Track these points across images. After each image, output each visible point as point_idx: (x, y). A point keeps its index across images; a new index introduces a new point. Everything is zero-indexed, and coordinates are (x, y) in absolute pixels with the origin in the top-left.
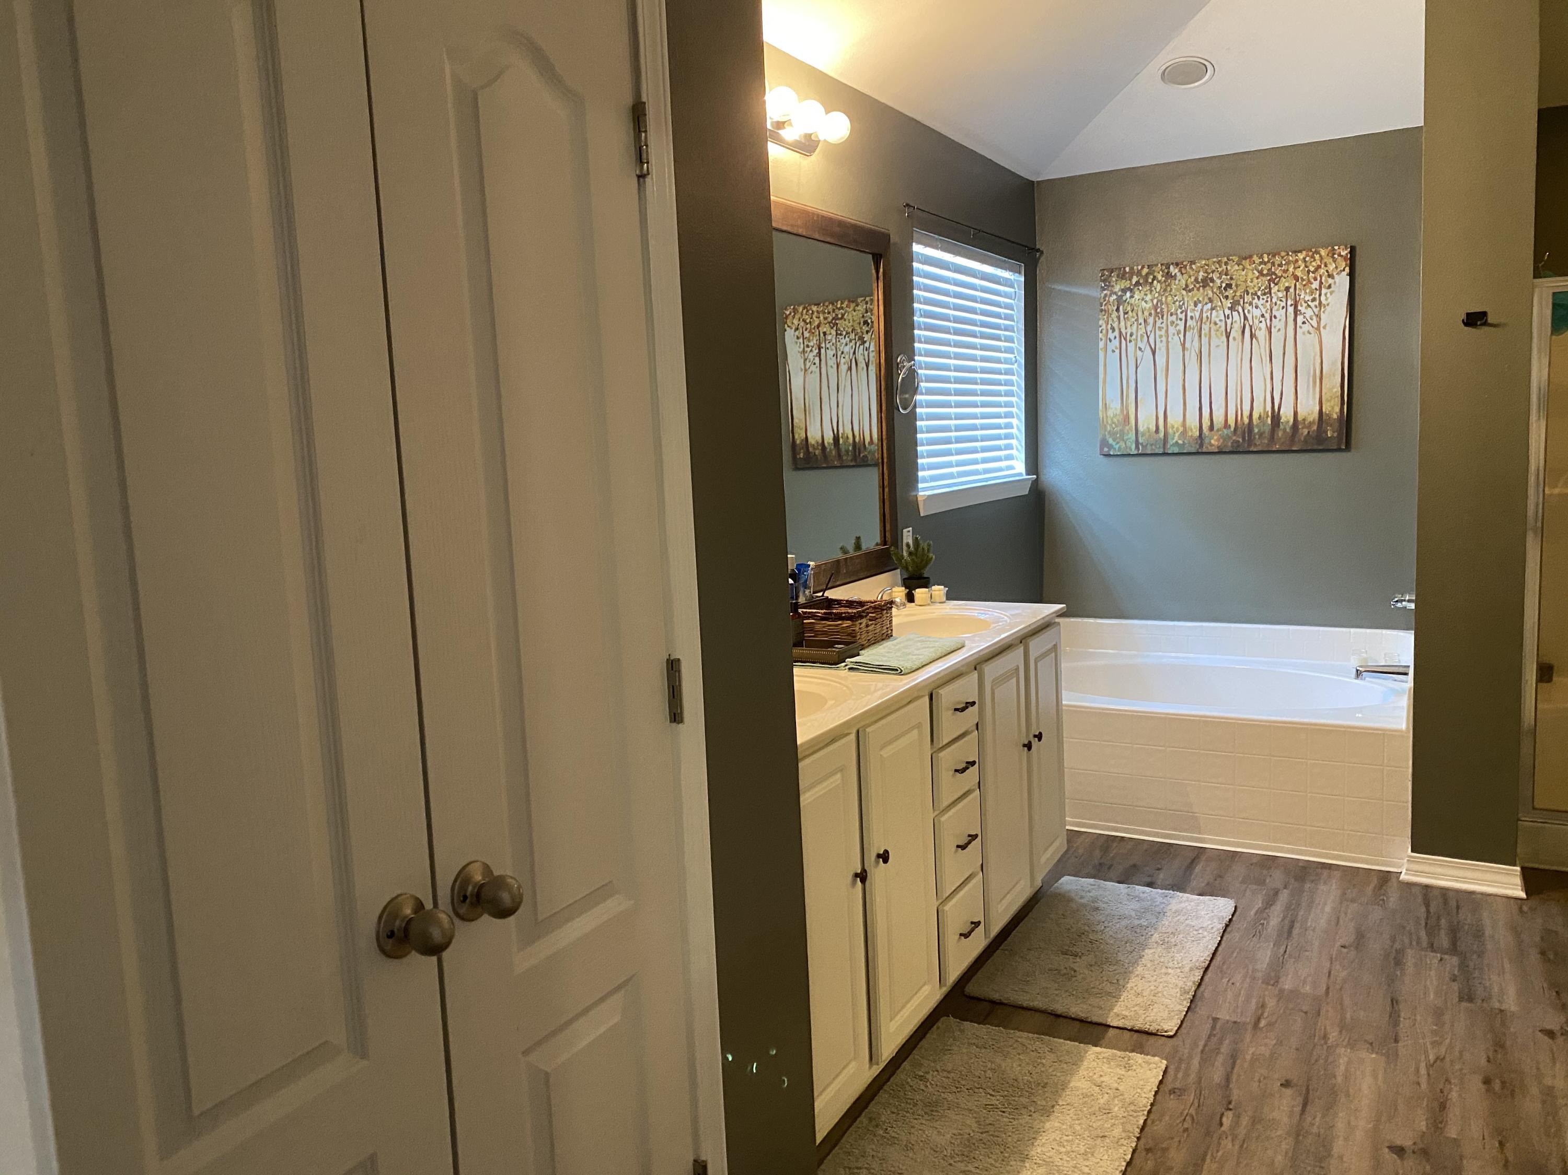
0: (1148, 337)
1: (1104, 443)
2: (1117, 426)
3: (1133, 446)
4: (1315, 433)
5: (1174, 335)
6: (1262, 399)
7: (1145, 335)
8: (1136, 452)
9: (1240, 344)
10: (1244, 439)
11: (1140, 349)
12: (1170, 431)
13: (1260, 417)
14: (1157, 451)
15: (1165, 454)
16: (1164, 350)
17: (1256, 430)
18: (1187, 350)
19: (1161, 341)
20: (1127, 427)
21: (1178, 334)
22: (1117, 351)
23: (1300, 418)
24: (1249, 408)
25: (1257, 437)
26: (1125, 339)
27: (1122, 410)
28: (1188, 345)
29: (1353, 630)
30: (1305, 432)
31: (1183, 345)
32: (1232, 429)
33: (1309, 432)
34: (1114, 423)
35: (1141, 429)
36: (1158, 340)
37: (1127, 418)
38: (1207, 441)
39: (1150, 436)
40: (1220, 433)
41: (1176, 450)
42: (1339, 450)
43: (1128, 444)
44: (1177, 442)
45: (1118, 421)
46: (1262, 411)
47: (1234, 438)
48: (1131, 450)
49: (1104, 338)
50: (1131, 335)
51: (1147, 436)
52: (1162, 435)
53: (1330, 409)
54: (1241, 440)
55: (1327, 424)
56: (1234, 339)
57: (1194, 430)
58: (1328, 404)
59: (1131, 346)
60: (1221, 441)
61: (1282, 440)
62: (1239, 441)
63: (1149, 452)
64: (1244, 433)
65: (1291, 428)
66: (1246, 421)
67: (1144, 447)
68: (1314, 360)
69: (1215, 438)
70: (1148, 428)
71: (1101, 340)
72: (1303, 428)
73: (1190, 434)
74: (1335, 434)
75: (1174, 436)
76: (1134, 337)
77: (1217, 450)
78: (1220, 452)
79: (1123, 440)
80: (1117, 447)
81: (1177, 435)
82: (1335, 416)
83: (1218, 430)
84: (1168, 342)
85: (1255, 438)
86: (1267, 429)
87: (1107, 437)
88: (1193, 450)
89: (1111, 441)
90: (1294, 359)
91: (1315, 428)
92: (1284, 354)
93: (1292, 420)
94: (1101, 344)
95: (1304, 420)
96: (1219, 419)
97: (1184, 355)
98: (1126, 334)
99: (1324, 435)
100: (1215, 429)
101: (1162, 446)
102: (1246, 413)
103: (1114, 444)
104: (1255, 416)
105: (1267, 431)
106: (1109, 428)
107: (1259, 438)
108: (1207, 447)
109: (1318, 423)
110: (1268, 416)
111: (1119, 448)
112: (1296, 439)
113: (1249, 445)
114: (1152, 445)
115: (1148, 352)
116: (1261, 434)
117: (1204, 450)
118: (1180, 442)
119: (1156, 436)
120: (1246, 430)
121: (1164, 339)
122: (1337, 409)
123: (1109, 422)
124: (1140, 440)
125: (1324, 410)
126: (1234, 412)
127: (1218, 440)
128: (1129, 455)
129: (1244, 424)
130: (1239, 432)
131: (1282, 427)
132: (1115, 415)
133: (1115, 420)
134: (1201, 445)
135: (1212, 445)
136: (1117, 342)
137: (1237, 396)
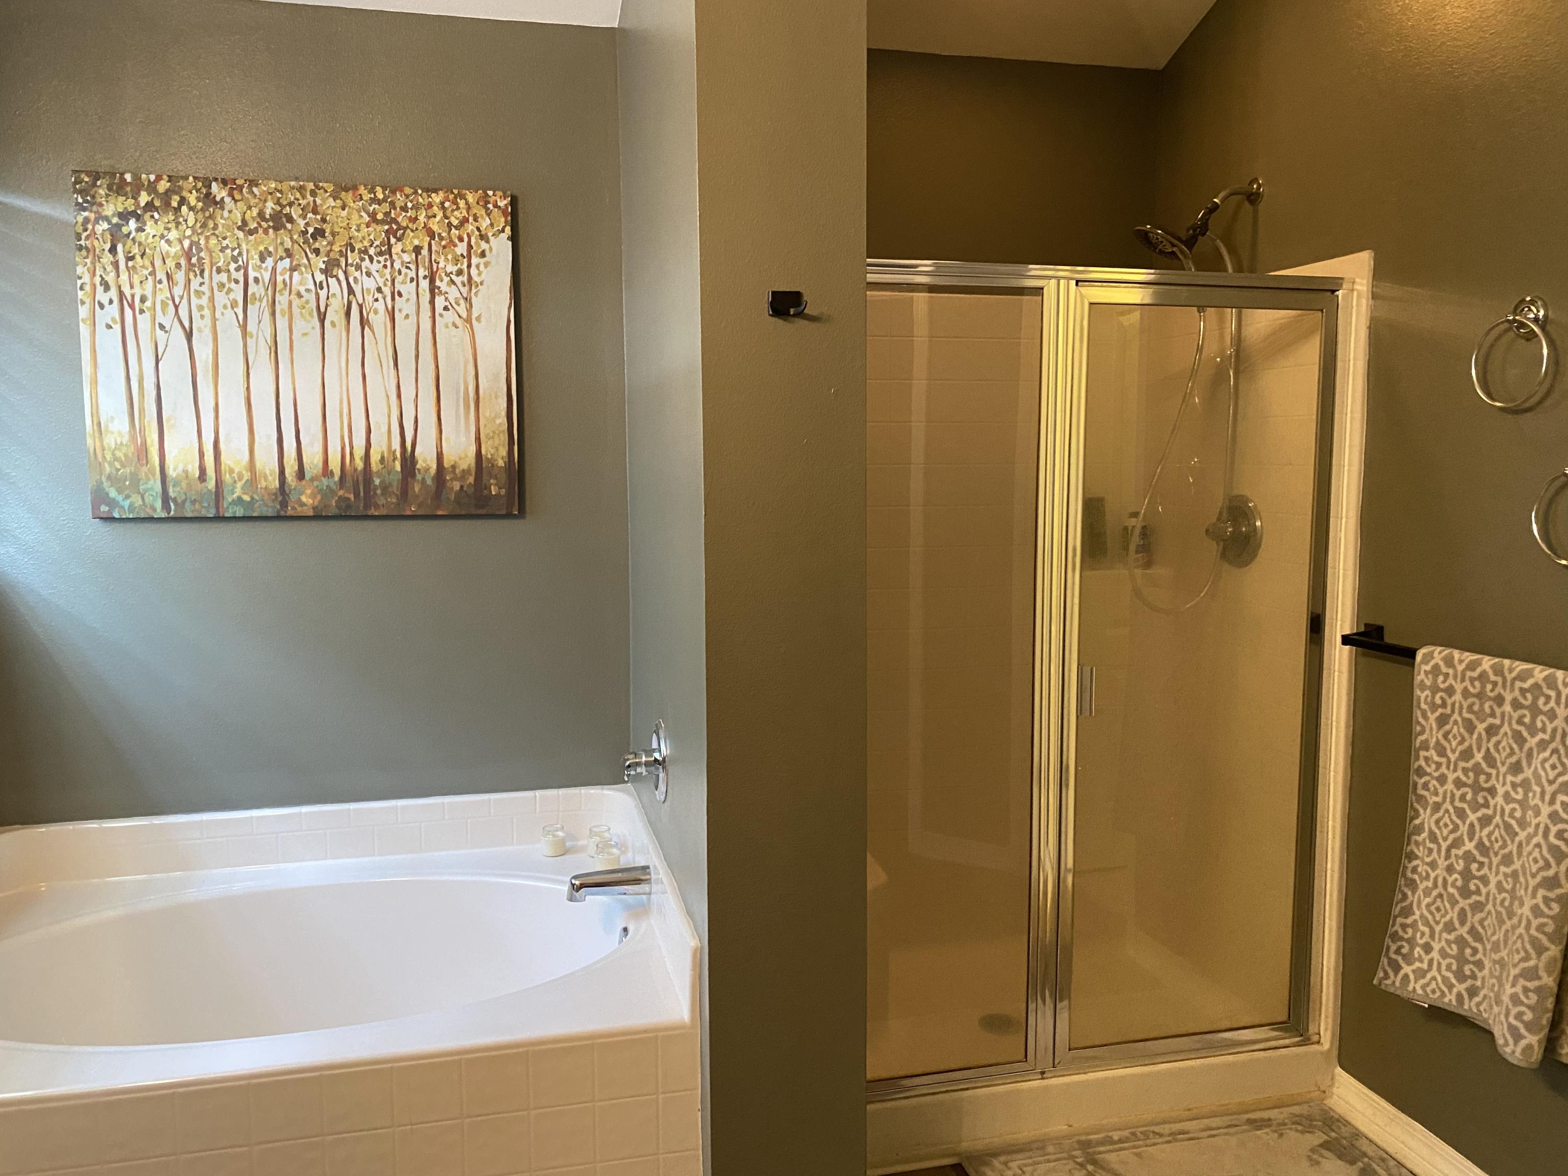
0: (176, 307)
1: (99, 497)
2: (123, 466)
3: (159, 504)
4: (473, 489)
5: (225, 307)
6: (385, 429)
7: (170, 302)
8: (164, 515)
9: (344, 334)
10: (357, 495)
11: (162, 327)
12: (227, 478)
13: (382, 460)
14: (204, 513)
15: (219, 518)
16: (208, 332)
17: (377, 481)
18: (252, 337)
19: (202, 317)
20: (145, 469)
21: (232, 308)
22: (117, 328)
23: (446, 464)
24: (363, 443)
25: (379, 492)
26: (132, 306)
27: (133, 437)
28: (251, 327)
29: (538, 793)
30: (457, 486)
31: (244, 327)
32: (337, 478)
33: (462, 487)
34: (116, 459)
35: (171, 472)
36: (195, 314)
37: (142, 452)
38: (293, 497)
39: (189, 485)
40: (316, 483)
41: (240, 512)
42: (509, 516)
43: (149, 499)
44: (239, 498)
45: (126, 455)
46: (385, 449)
47: (341, 493)
48: (155, 510)
49: (87, 301)
50: (143, 299)
51: (184, 485)
52: (211, 484)
53: (492, 451)
54: (352, 496)
55: (491, 476)
56: (333, 324)
57: (270, 478)
58: (490, 442)
59: (144, 321)
60: (319, 497)
61: (421, 499)
62: (349, 499)
63: (189, 515)
64: (356, 484)
65: (433, 479)
66: (360, 465)
67: (180, 505)
68: (465, 370)
69: (309, 492)
70: (186, 472)
71: (83, 303)
72: (451, 479)
73: (264, 484)
74: (503, 492)
75: (234, 487)
76: (148, 304)
77: (311, 513)
78: (318, 516)
79: (139, 493)
80: (126, 504)
81: (239, 485)
82: (501, 463)
83: (312, 479)
84: (214, 319)
85: (375, 493)
86: (395, 480)
87: (106, 485)
88: (270, 512)
89: (113, 493)
90: (433, 366)
91: (471, 480)
92: (417, 357)
93: (434, 466)
94: (83, 312)
95: (454, 467)
96: (313, 458)
97: (245, 346)
98: (133, 296)
99: (486, 492)
100: (308, 476)
101: (212, 504)
102: (359, 452)
103: (120, 498)
104: (375, 458)
105: (395, 484)
106: (108, 469)
107: (382, 494)
108: (294, 508)
109: (476, 474)
110: (395, 459)
111: (131, 505)
112: (443, 497)
113: (367, 507)
114: (194, 502)
115: (178, 335)
116: (385, 488)
117: (290, 512)
118: (247, 498)
119: (199, 486)
120: (361, 478)
121: (206, 312)
122: (504, 452)
123: (109, 456)
124: (172, 494)
125: (483, 452)
126: (339, 449)
127: (313, 496)
128: (151, 519)
129: (356, 470)
130: (349, 483)
131: (419, 477)
132: (119, 446)
133: (119, 454)
134: (284, 504)
135: (303, 505)
136: (114, 310)
137: (342, 423)
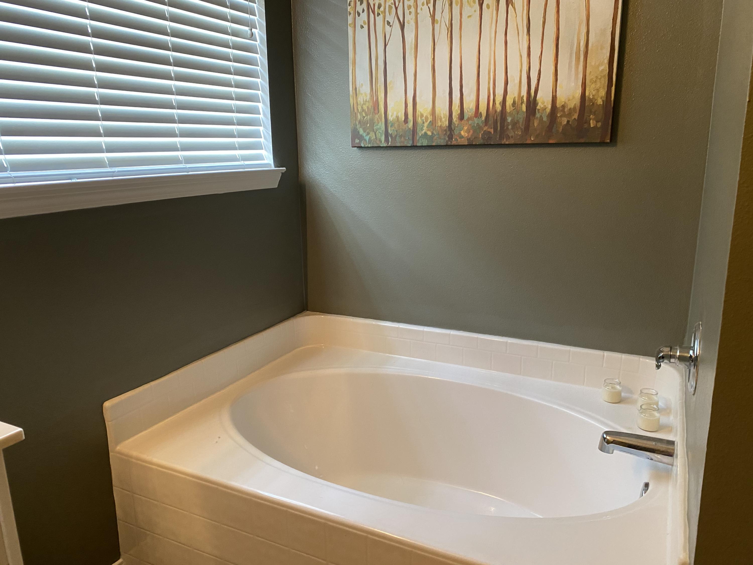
0: (396, 8)
1: (355, 134)
2: (367, 115)
3: (383, 138)
4: (576, 123)
5: (423, 4)
6: (517, 81)
7: (393, 6)
8: (385, 145)
9: (495, 12)
10: (495, 129)
11: (388, 23)
12: (419, 120)
13: (514, 103)
14: (406, 144)
15: (414, 147)
16: (413, 23)
17: (509, 119)
18: (437, 23)
19: (410, 13)
20: (377, 116)
21: (427, 4)
22: (366, 27)
23: (558, 104)
24: (502, 92)
25: (510, 127)
26: (373, 12)
27: (372, 96)
28: (438, 17)
29: (606, 353)
30: (564, 121)
31: (433, 17)
32: (483, 118)
33: (568, 122)
34: (363, 110)
35: (391, 118)
36: (407, 12)
37: (376, 104)
38: (456, 132)
39: (399, 125)
40: (470, 122)
41: (425, 144)
42: (602, 144)
43: (378, 135)
44: (426, 133)
45: (368, 108)
46: (516, 95)
47: (485, 128)
48: (381, 142)
49: (352, 12)
50: (379, 7)
51: (396, 125)
52: (411, 125)
53: (594, 93)
54: (492, 131)
55: (591, 112)
56: (488, 6)
57: (443, 120)
58: (593, 86)
59: (379, 20)
60: (471, 132)
61: (538, 132)
62: (490, 133)
63: (398, 145)
64: (495, 122)
65: (547, 116)
66: (499, 107)
67: (394, 139)
68: (579, 30)
69: (466, 128)
70: (397, 117)
71: (350, 14)
72: (561, 116)
73: (439, 124)
74: (599, 125)
75: (423, 126)
76: (382, 9)
77: (466, 143)
78: (471, 146)
79: (374, 131)
80: (367, 138)
81: (426, 124)
82: (600, 102)
83: (468, 119)
84: (417, 14)
85: (508, 128)
86: (521, 117)
87: (358, 127)
88: (442, 143)
89: (361, 132)
90: (555, 30)
91: (576, 116)
92: (544, 23)
93: (549, 107)
94: (350, 19)
95: (563, 106)
96: (470, 104)
97: (433, 29)
98: (374, 5)
99: (586, 126)
100: (466, 118)
101: (411, 137)
102: (499, 99)
103: (364, 135)
104: (509, 102)
105: (521, 121)
106: (359, 117)
107: (512, 129)
108: (456, 140)
109: (580, 110)
110: (522, 103)
111: (370, 139)
112: (554, 130)
113: (501, 138)
114: (401, 136)
115: (397, 26)
116: (515, 124)
117: (454, 142)
118: (429, 133)
119: (405, 126)
120: (499, 118)
121: (413, 10)
122: (603, 93)
123: (360, 109)
124: (390, 132)
125: (587, 94)
126: (487, 97)
127: (468, 131)
128: (379, 148)
129: (496, 111)
130: (491, 122)
131: (538, 115)
132: (365, 102)
133: (365, 107)
134: (451, 137)
135: (462, 137)
136: (364, 16)
137: (489, 78)
